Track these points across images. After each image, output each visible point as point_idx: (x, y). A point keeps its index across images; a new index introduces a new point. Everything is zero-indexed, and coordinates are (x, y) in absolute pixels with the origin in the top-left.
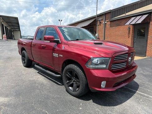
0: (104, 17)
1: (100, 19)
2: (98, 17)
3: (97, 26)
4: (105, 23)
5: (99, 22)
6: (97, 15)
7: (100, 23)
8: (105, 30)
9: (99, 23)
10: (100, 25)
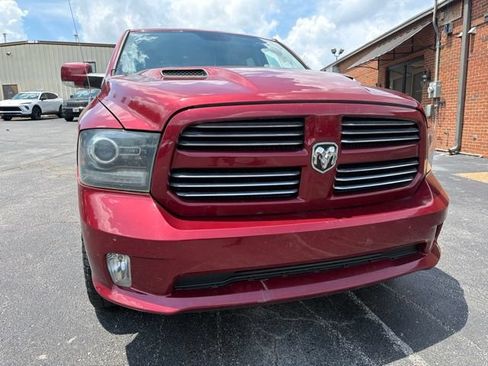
0: (466, 6)
1: (449, 19)
2: (442, 14)
3: (435, 50)
4: (468, 36)
5: (444, 33)
6: (437, 6)
7: (450, 35)
8: (467, 62)
9: (444, 39)
10: (449, 45)
